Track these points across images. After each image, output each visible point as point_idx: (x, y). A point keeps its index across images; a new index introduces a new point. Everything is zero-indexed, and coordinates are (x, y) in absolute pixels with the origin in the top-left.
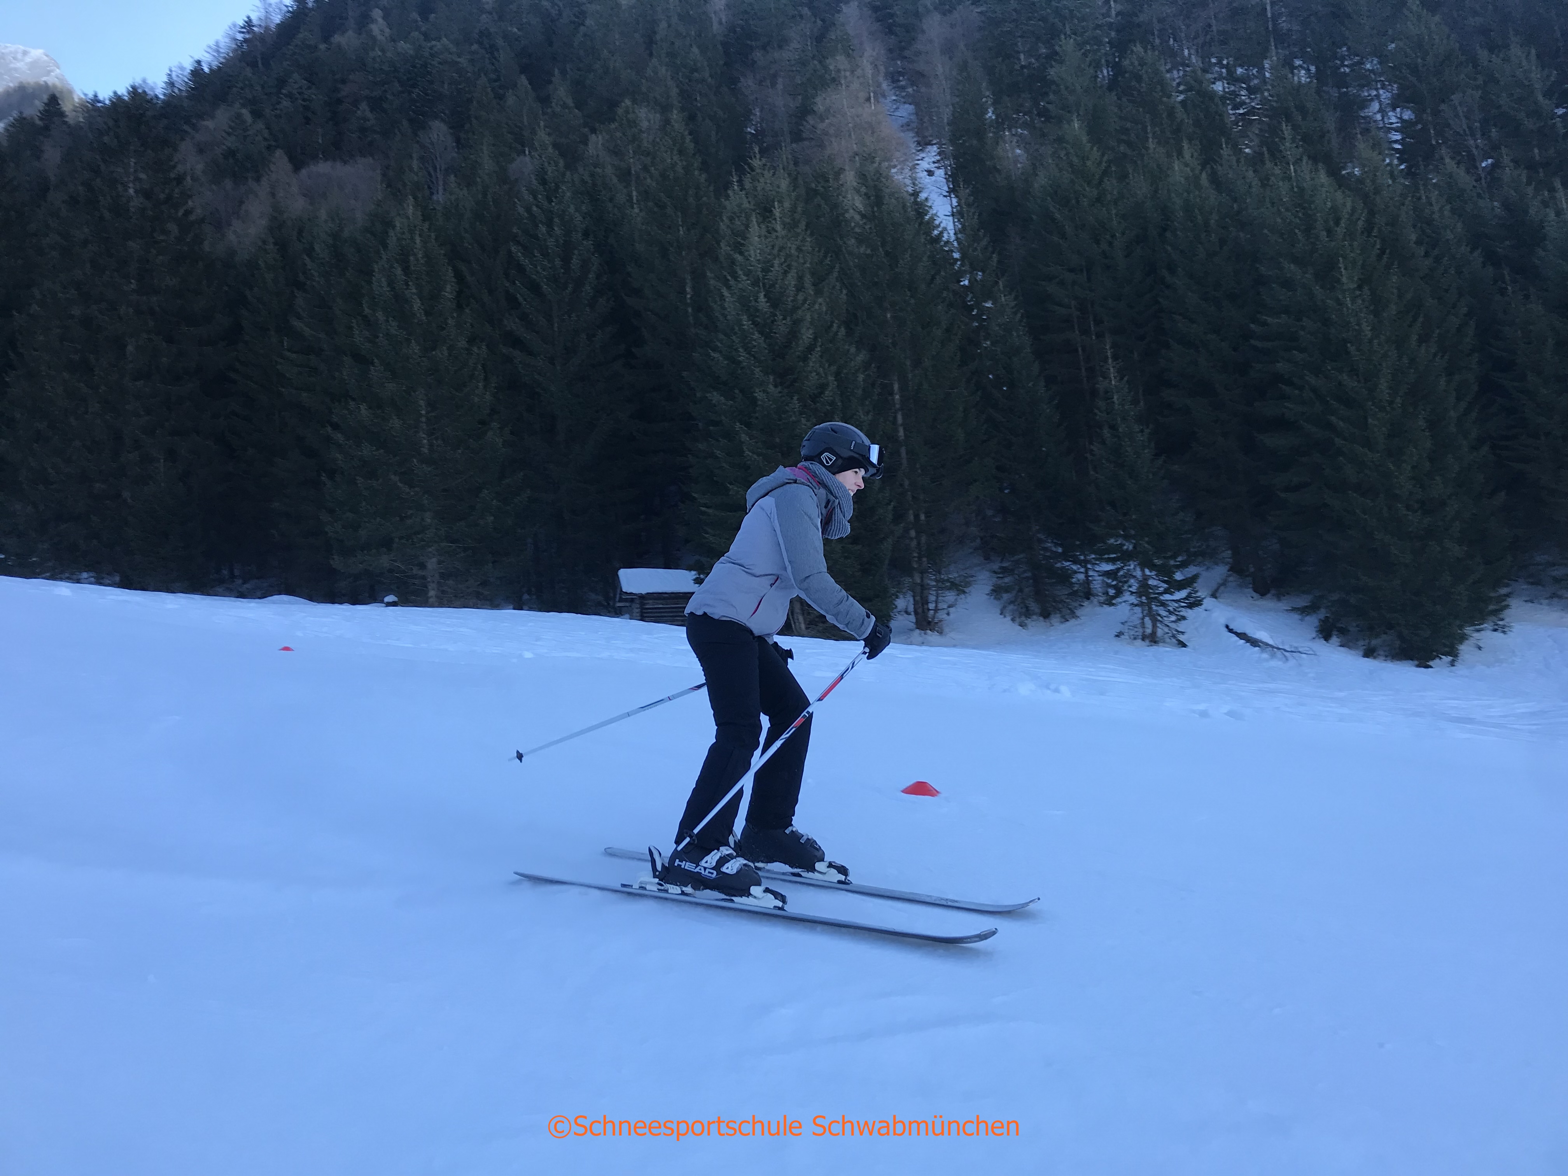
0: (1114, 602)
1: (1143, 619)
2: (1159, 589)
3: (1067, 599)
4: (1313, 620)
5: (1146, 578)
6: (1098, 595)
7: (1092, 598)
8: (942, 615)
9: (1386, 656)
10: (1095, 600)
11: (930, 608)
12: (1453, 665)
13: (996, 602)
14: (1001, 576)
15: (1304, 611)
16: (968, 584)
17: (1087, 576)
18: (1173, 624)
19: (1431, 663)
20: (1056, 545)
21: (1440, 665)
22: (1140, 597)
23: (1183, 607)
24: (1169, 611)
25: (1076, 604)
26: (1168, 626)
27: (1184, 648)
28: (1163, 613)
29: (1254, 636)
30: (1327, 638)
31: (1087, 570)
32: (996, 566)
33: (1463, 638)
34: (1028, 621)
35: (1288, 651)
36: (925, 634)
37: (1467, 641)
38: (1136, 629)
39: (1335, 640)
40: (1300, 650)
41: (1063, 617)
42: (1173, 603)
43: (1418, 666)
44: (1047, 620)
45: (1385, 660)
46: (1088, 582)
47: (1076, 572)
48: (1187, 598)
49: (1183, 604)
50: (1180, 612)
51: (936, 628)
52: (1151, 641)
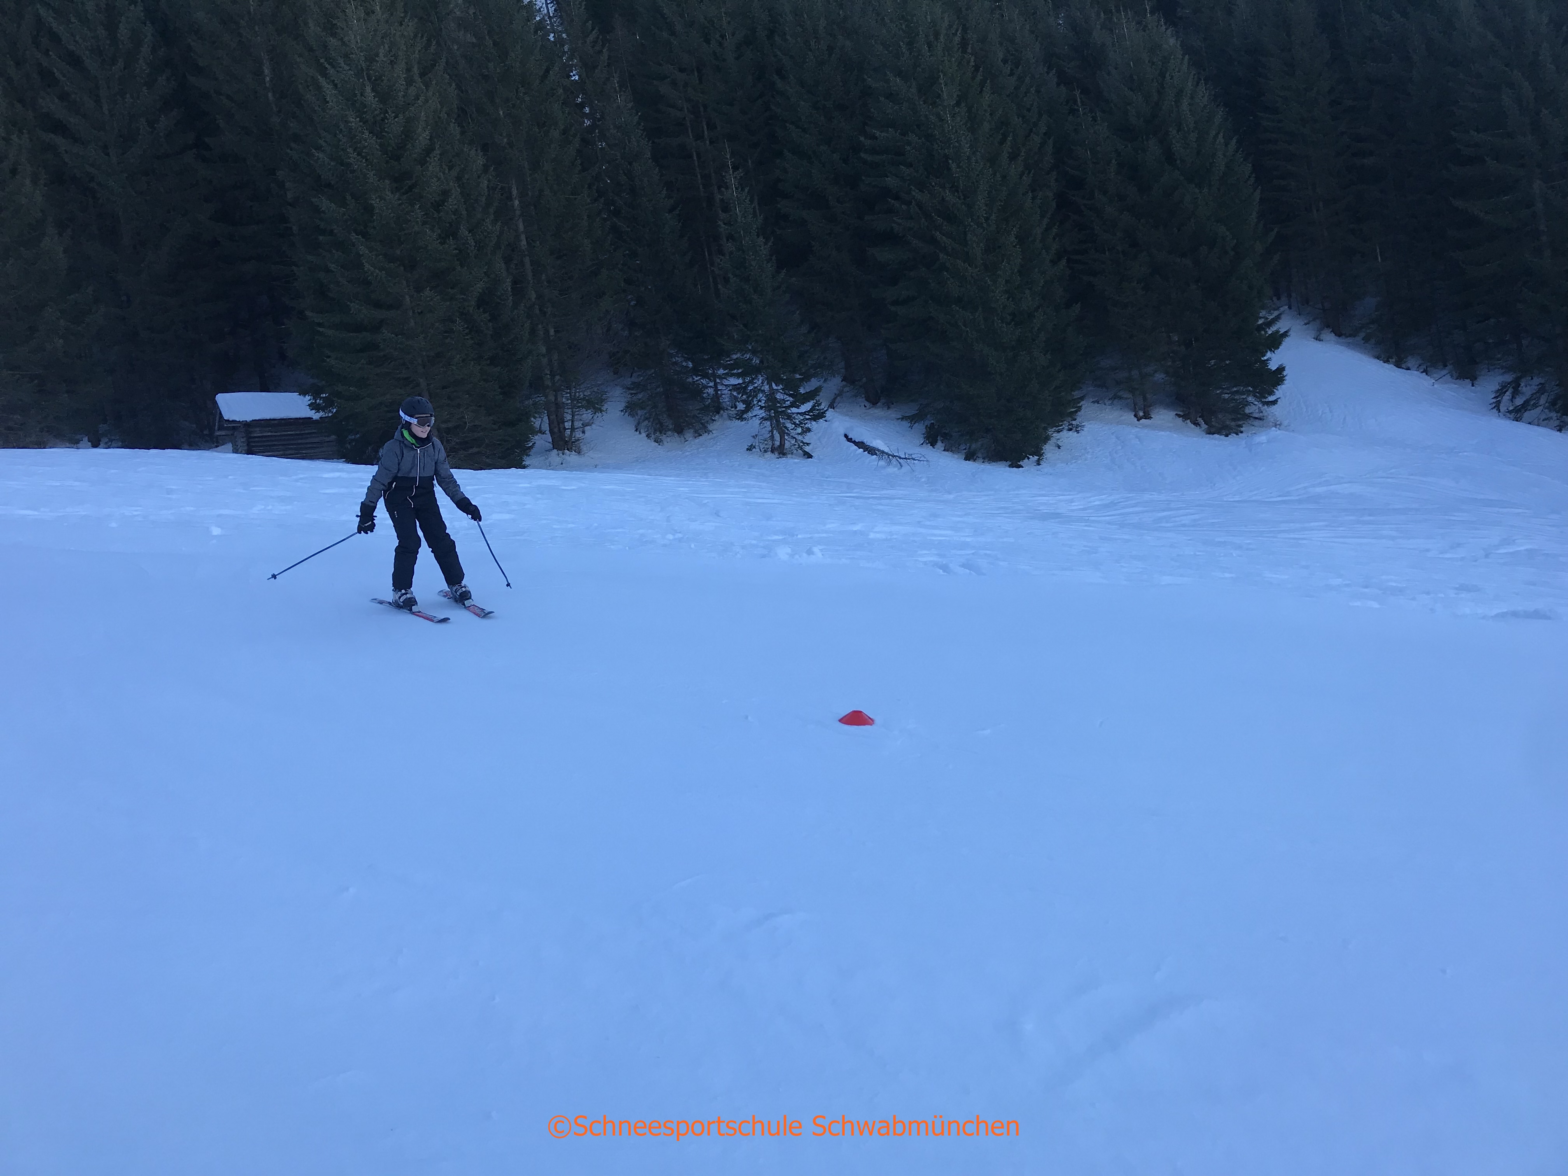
0: (745, 416)
1: (772, 431)
2: (786, 403)
3: (699, 414)
4: (920, 428)
5: (773, 392)
6: (727, 409)
7: (722, 412)
8: (578, 434)
9: (984, 458)
10: (725, 414)
11: (567, 428)
12: (1039, 464)
13: (630, 418)
14: (632, 392)
15: (913, 419)
16: (602, 401)
17: (716, 390)
18: (800, 436)
19: (1021, 463)
20: (687, 359)
21: (1028, 464)
22: (769, 411)
23: (807, 419)
24: (794, 423)
25: (706, 418)
26: (794, 438)
27: (810, 459)
28: (790, 426)
29: (871, 445)
30: (933, 444)
31: (716, 384)
32: (628, 382)
33: (1047, 439)
34: (663, 437)
35: (903, 458)
36: (563, 454)
37: (1049, 442)
38: (766, 442)
39: (939, 444)
40: (913, 456)
41: (696, 432)
42: (799, 415)
43: (1011, 466)
44: (682, 436)
45: (983, 462)
46: (717, 397)
47: (707, 387)
48: (811, 410)
49: (808, 417)
50: (805, 424)
51: (574, 448)
52: (779, 453)
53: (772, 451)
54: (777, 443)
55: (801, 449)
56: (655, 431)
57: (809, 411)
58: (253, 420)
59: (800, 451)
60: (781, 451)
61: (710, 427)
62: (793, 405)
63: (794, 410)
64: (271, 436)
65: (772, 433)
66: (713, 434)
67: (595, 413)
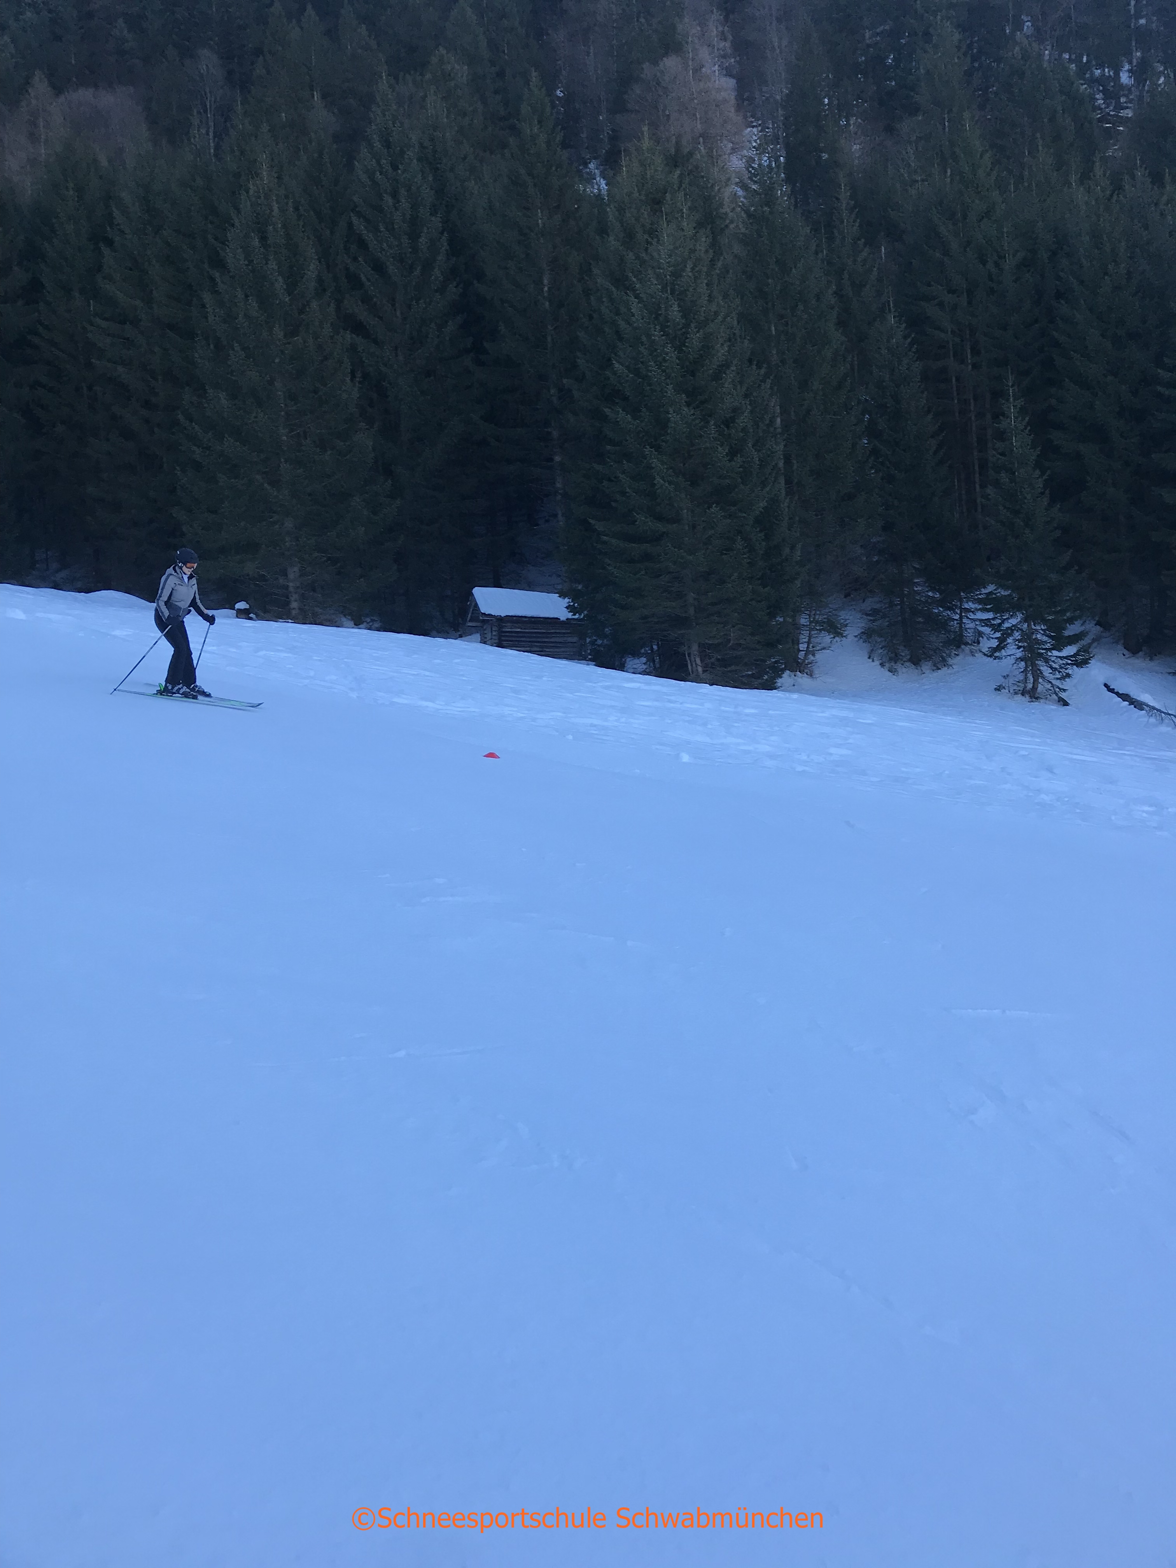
1: (1025, 673)
2: (1046, 644)
3: (941, 646)
5: (1032, 632)
6: (971, 645)
7: (963, 647)
8: (811, 657)
10: (967, 649)
11: (801, 649)
13: (865, 645)
14: (871, 618)
16: (844, 627)
17: (961, 622)
18: (1056, 681)
22: (1025, 651)
23: (1069, 664)
24: (1051, 667)
25: (948, 652)
26: (1050, 682)
27: (1065, 707)
28: (1047, 669)
29: (1138, 698)
31: (961, 617)
32: (868, 607)
34: (898, 666)
36: (796, 676)
38: (1018, 684)
41: (934, 665)
42: (1059, 659)
44: (919, 668)
46: (961, 630)
47: (951, 620)
48: (1075, 655)
49: (1070, 662)
50: (1066, 669)
51: (806, 671)
52: (1030, 696)
53: (1023, 695)
54: (1030, 686)
55: (1057, 695)
56: (891, 659)
57: (1071, 656)
58: (507, 616)
59: (1054, 696)
60: (1033, 695)
61: (950, 661)
62: (1054, 648)
63: (1055, 653)
64: (521, 632)
65: (1026, 675)
66: (953, 668)
67: (834, 638)
